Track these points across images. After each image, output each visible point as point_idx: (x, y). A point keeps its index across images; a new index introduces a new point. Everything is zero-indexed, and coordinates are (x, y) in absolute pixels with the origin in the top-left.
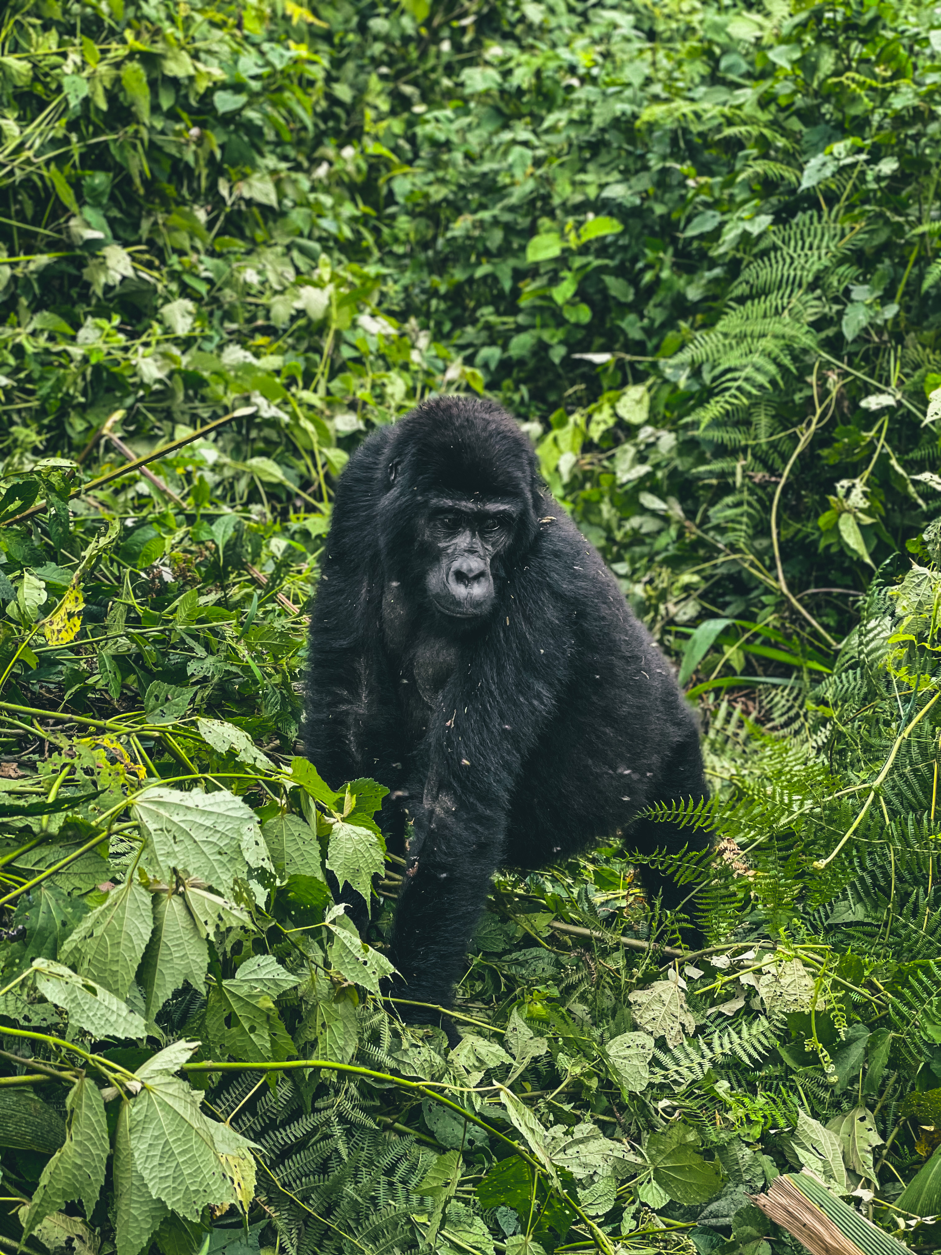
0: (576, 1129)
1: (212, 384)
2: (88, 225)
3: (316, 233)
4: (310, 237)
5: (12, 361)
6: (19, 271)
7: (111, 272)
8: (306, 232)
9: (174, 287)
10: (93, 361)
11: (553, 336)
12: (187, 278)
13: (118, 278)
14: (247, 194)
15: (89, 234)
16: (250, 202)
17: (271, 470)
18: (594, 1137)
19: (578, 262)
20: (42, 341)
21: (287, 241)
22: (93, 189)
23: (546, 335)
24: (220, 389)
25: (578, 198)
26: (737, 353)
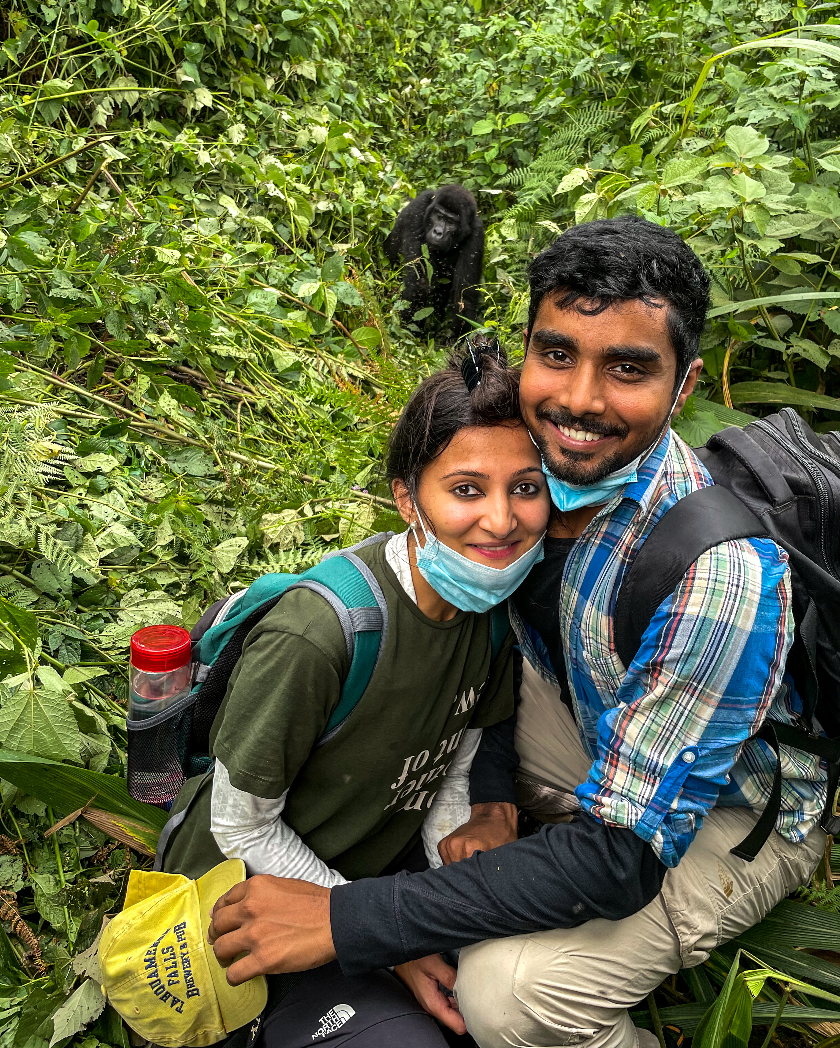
0: (152, 593)
1: (247, 174)
2: (186, 74)
3: (343, 101)
4: (338, 103)
5: (132, 146)
6: (143, 96)
7: (198, 103)
8: (336, 100)
9: (239, 117)
10: (176, 150)
11: (484, 181)
12: (247, 113)
13: (202, 106)
14: (299, 72)
15: (185, 78)
16: (301, 77)
17: (266, 225)
18: (164, 601)
19: (504, 139)
20: (151, 138)
21: (323, 103)
22: (191, 53)
23: (480, 180)
24: (252, 177)
25: (512, 103)
26: (536, 179)
